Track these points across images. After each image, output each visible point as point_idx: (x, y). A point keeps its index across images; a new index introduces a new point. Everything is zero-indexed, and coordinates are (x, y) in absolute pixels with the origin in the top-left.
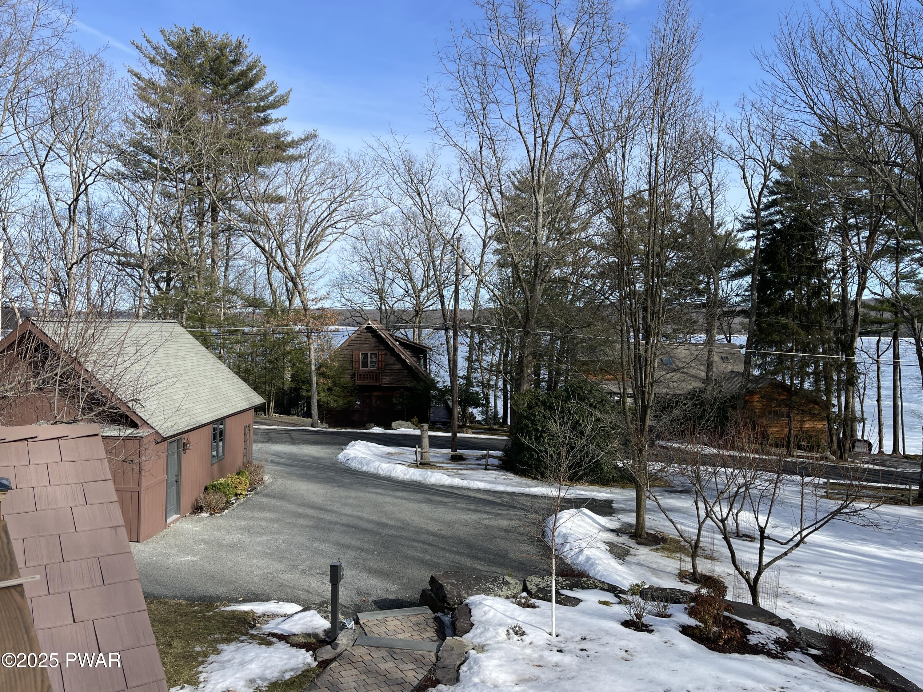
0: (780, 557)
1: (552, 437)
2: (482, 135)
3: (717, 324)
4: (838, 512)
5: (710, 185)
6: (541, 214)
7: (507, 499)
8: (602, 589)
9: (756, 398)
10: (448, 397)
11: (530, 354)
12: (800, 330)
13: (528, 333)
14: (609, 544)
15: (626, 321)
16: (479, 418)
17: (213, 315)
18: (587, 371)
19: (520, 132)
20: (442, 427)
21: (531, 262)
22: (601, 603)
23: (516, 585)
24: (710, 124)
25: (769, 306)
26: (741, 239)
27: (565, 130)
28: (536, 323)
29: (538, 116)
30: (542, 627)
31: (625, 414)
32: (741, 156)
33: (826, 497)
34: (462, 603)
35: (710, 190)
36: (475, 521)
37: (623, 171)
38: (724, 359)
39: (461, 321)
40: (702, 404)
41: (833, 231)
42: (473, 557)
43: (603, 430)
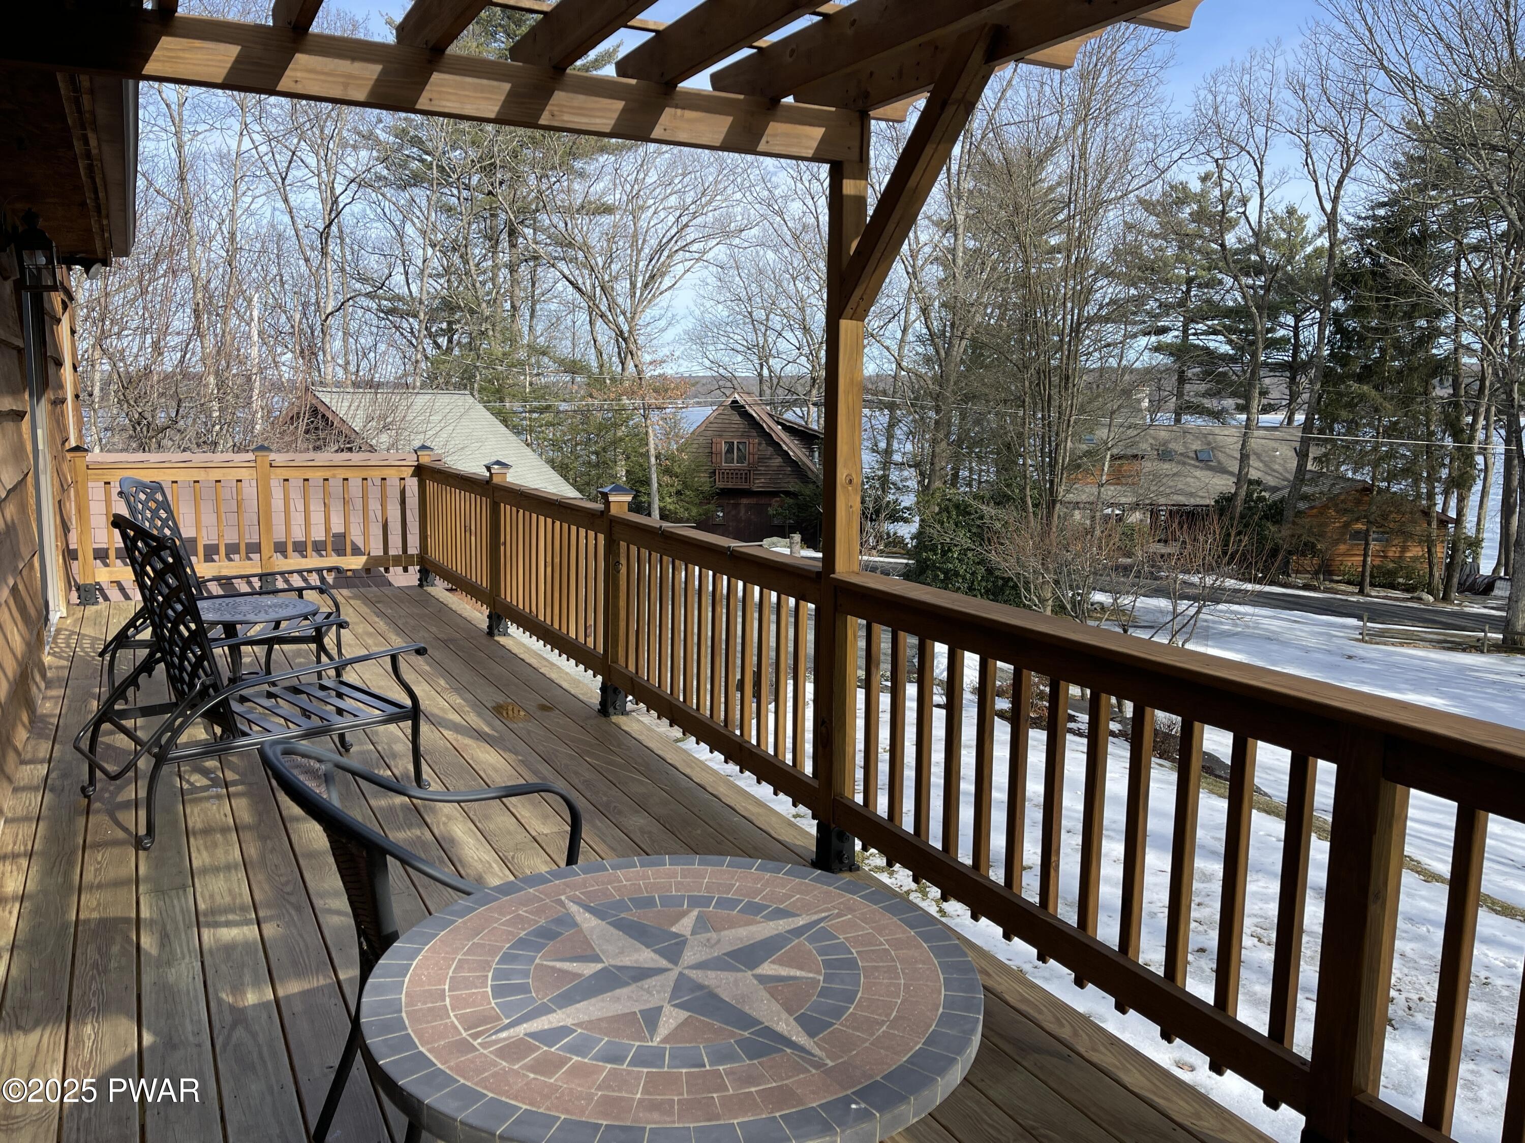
17: (514, 385)
33: (1361, 641)
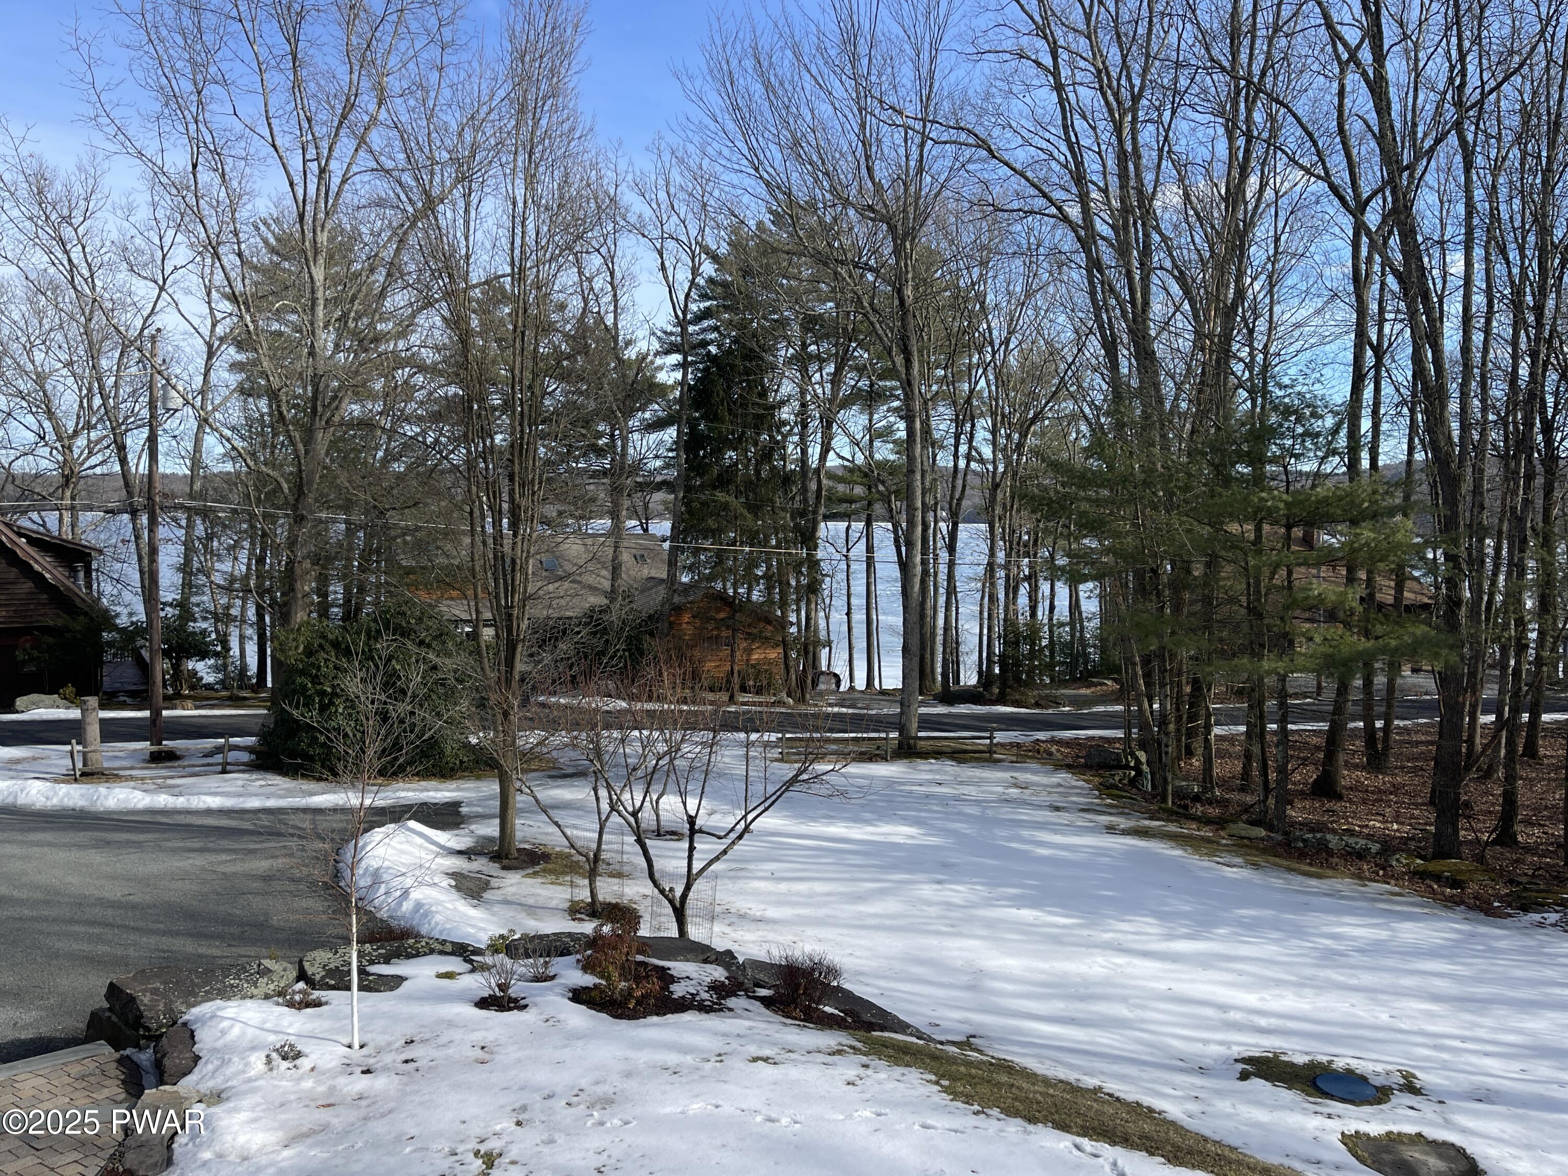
0: (717, 858)
1: (351, 703)
2: (196, 143)
3: (626, 503)
4: (794, 780)
5: (612, 274)
6: (321, 302)
7: (265, 821)
8: (442, 953)
9: (686, 618)
10: (140, 642)
11: (308, 556)
12: (745, 512)
13: (303, 518)
14: (454, 875)
15: (479, 498)
16: (209, 678)
18: (415, 585)
19: (274, 146)
20: (129, 700)
21: (305, 388)
22: (440, 976)
23: (282, 971)
24: (609, 175)
25: (701, 475)
26: (660, 368)
27: (361, 153)
28: (316, 500)
29: (309, 120)
30: (335, 1037)
31: (479, 653)
32: (656, 233)
33: (781, 760)
34: (175, 1023)
35: (611, 284)
36: (203, 869)
37: (467, 239)
38: (640, 559)
39: (165, 496)
40: (605, 631)
41: (789, 362)
42: (199, 936)
43: (443, 685)
